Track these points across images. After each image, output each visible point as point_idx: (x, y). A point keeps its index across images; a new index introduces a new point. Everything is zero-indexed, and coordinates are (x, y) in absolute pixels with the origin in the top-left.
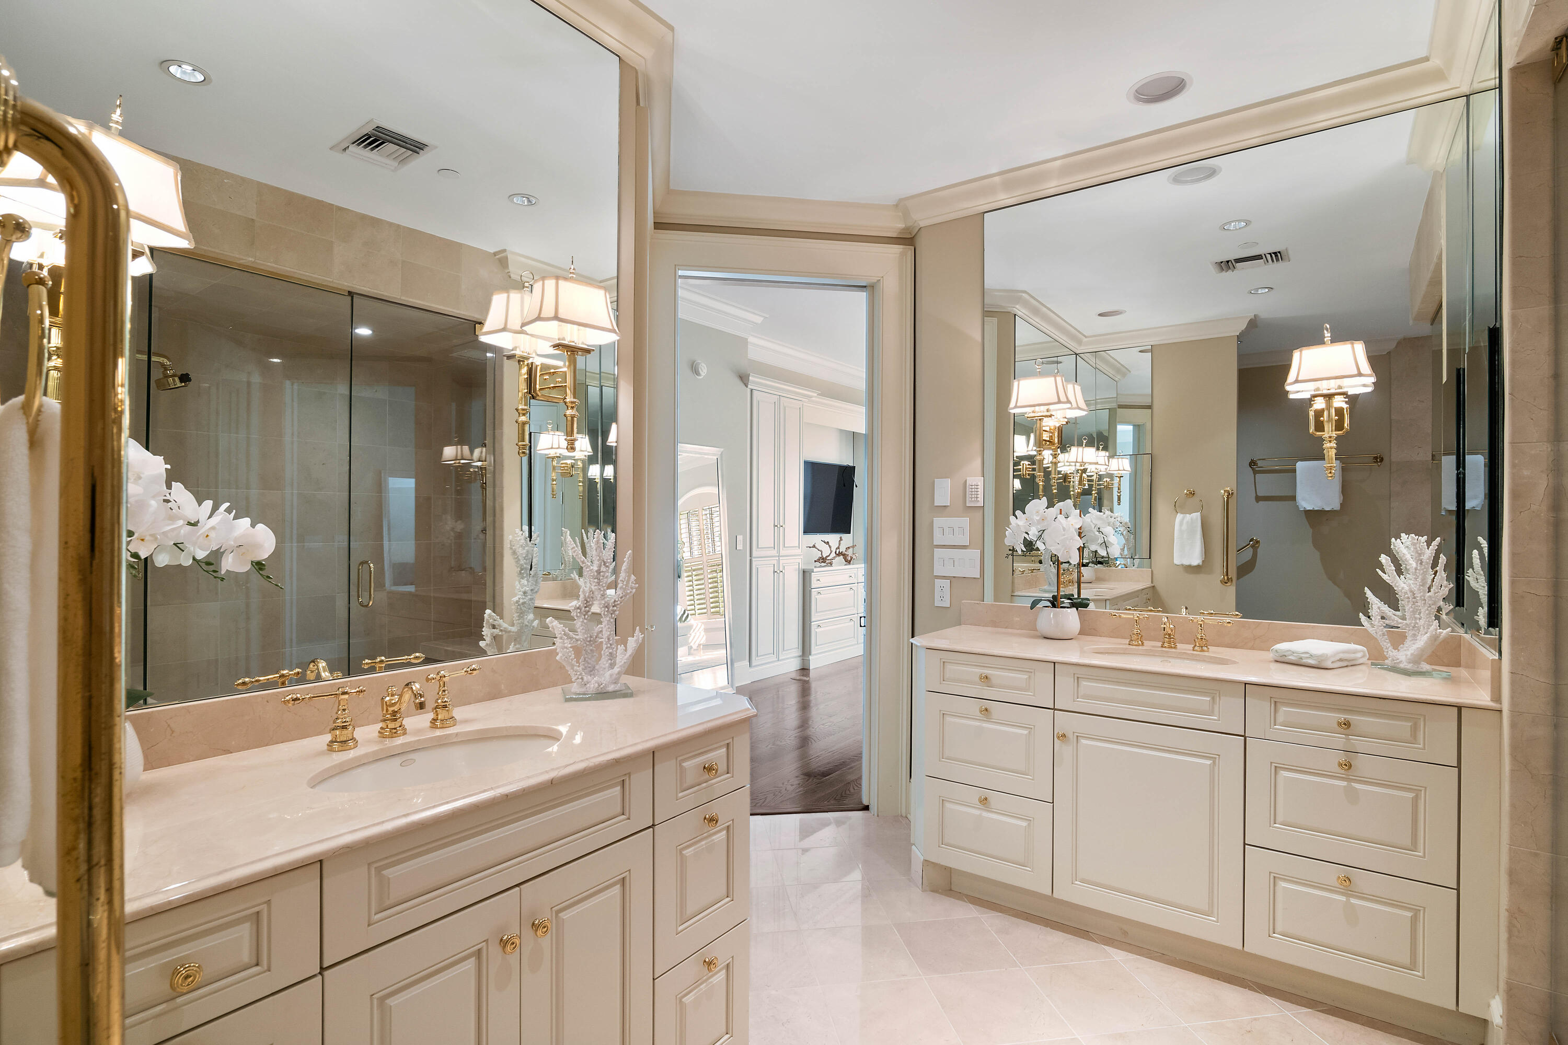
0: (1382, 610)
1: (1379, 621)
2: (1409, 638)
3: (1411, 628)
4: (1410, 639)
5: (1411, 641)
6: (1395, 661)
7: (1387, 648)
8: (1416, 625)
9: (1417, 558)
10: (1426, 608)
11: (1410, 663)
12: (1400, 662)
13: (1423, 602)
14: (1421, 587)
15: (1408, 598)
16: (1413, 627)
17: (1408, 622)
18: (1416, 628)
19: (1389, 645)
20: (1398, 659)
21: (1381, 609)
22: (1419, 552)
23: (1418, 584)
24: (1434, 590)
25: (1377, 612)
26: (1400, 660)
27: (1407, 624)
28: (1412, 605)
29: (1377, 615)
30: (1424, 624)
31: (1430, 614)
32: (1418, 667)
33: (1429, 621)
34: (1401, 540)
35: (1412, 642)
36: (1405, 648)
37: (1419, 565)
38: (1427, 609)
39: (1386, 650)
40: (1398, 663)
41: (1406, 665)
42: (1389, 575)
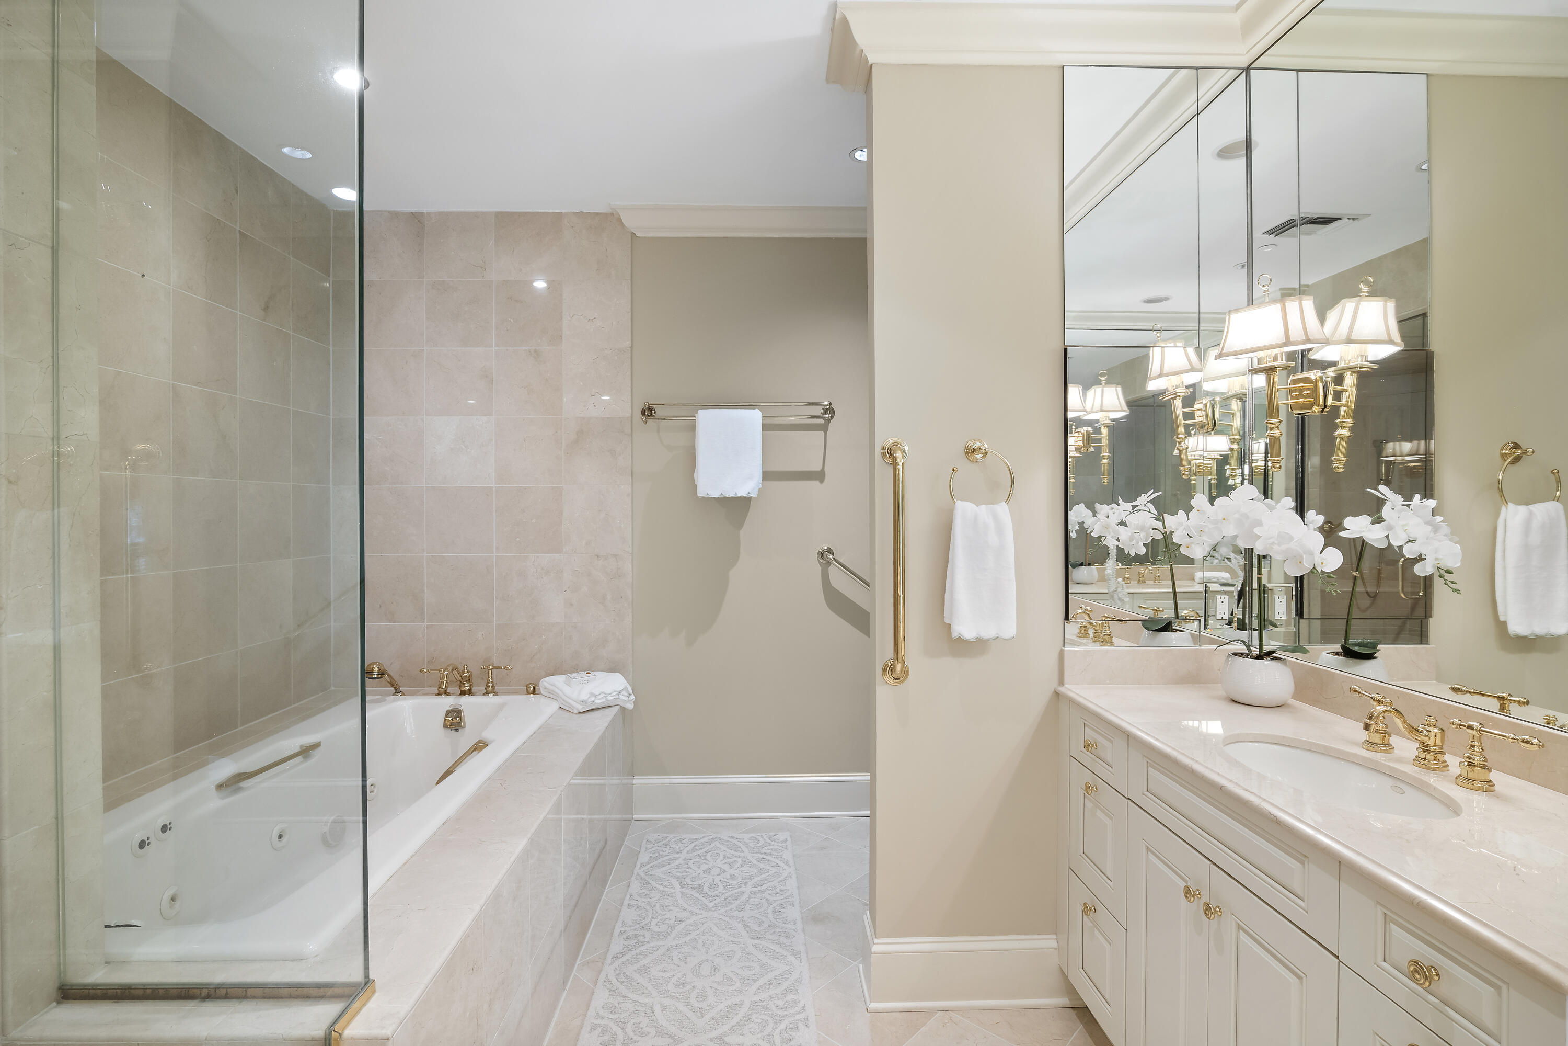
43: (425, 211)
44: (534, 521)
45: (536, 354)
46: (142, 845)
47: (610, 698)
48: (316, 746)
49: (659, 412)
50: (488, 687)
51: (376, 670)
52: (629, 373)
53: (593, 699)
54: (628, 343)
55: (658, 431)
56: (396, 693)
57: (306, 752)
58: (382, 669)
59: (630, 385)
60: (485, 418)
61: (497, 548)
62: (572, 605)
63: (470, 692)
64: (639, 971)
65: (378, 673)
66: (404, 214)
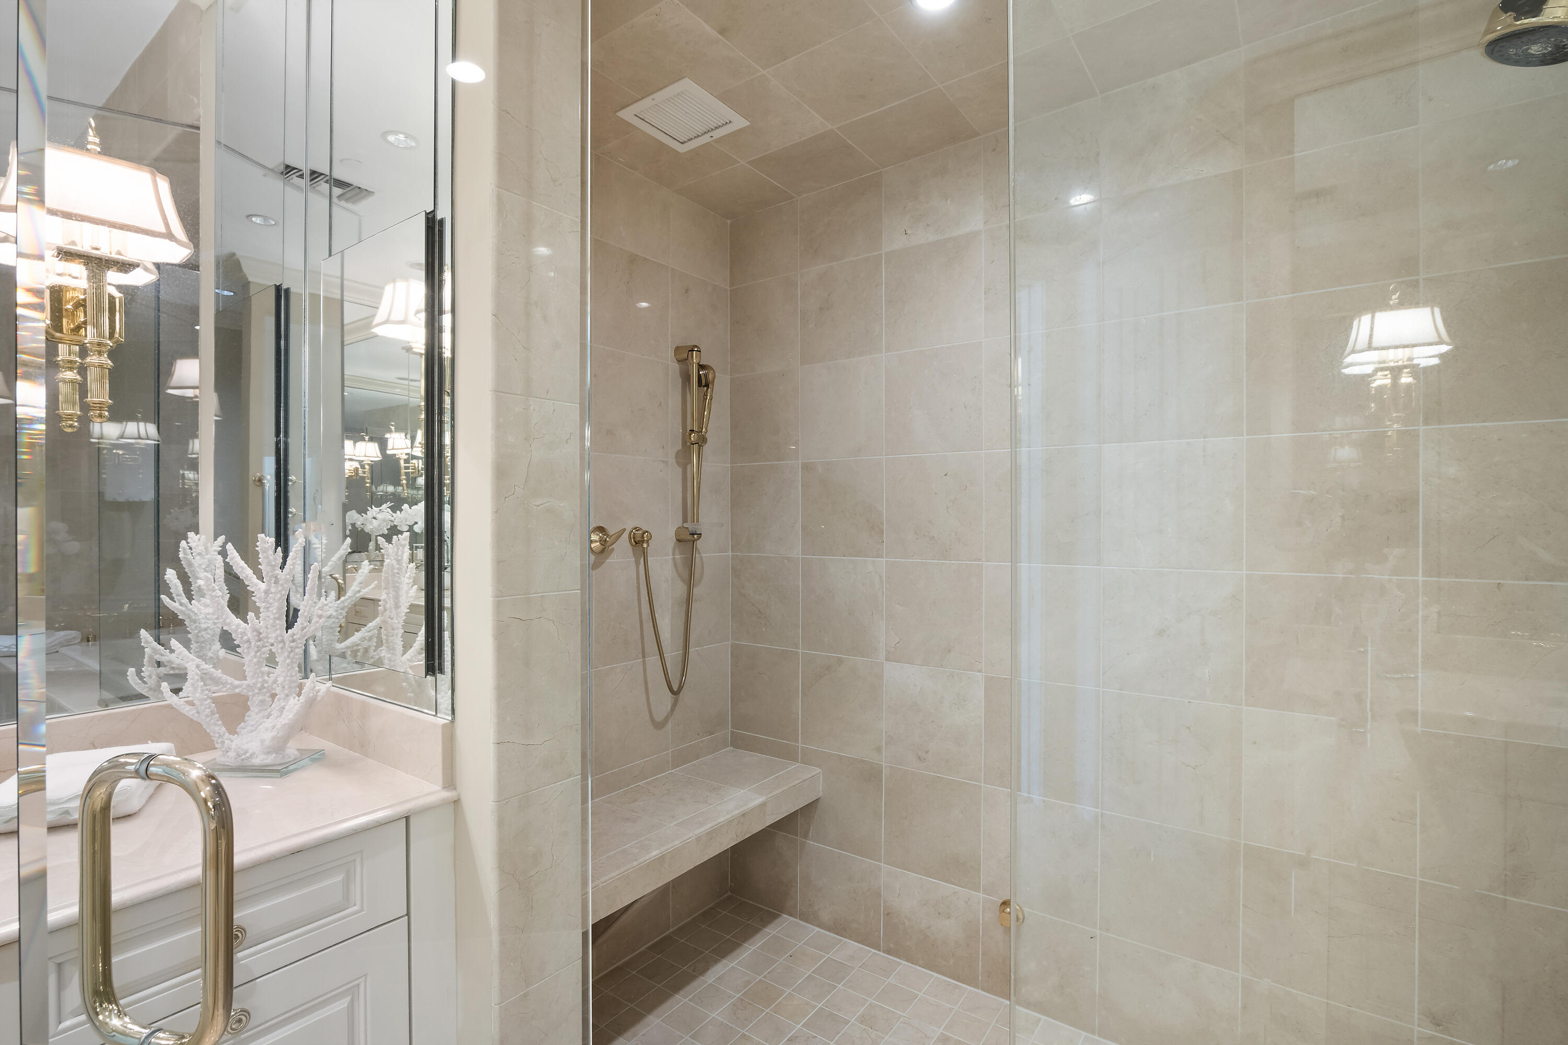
0: (204, 669)
1: (203, 691)
2: (254, 709)
3: (256, 691)
4: (257, 710)
5: (257, 714)
6: (243, 757)
7: (220, 736)
8: (266, 685)
9: (270, 574)
10: (286, 654)
11: (269, 753)
12: (251, 755)
13: (280, 645)
14: (277, 622)
15: (248, 641)
16: (260, 689)
17: (249, 681)
18: (265, 690)
19: (224, 729)
20: (246, 752)
21: (202, 667)
22: (273, 563)
23: (272, 617)
24: (302, 624)
25: (197, 674)
26: (251, 752)
27: (248, 685)
28: (257, 652)
29: (198, 681)
30: (284, 681)
31: (292, 662)
32: (284, 757)
33: (291, 676)
34: (188, 543)
35: (261, 715)
36: (250, 728)
37: (273, 585)
38: (288, 657)
39: (220, 741)
40: (247, 759)
41: (264, 759)
42: (175, 603)
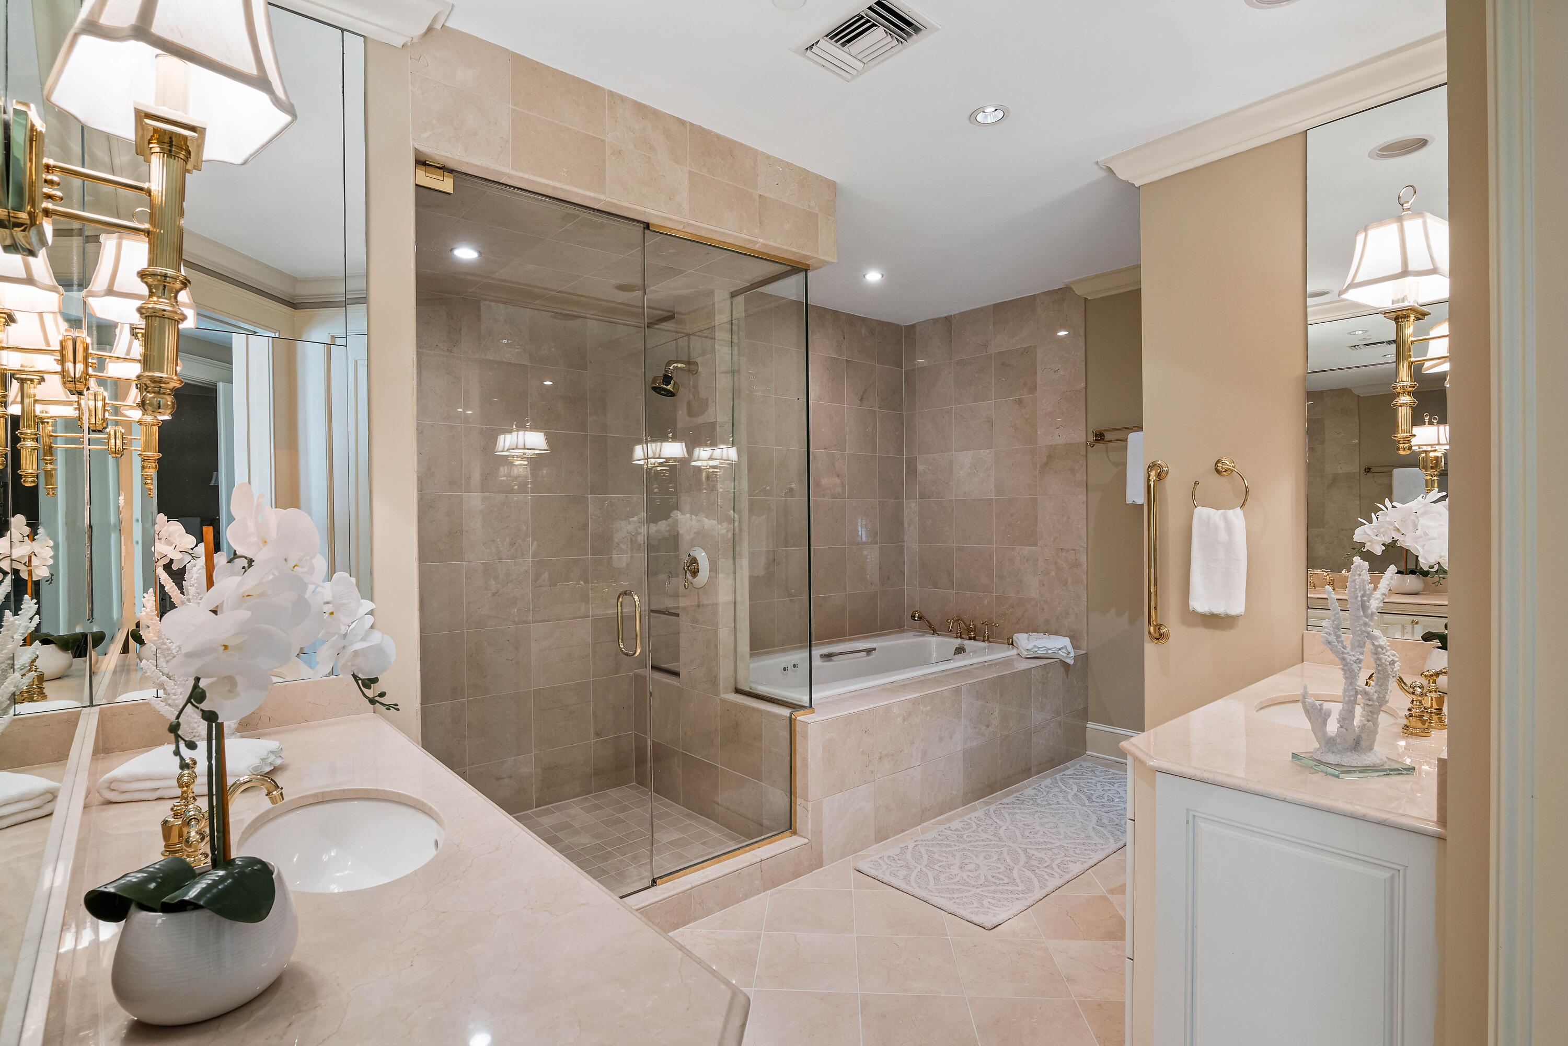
43: (952, 314)
44: (1019, 522)
45: (1020, 402)
46: (785, 669)
47: (1050, 651)
48: (875, 649)
49: (1108, 436)
50: (985, 636)
51: (917, 615)
52: (1084, 408)
53: (1036, 650)
54: (1083, 385)
55: (1107, 451)
56: (933, 634)
57: (869, 651)
58: (921, 615)
59: (1085, 417)
60: (988, 451)
61: (996, 541)
62: (1044, 585)
63: (974, 639)
64: (1009, 814)
65: (918, 617)
66: (941, 318)
